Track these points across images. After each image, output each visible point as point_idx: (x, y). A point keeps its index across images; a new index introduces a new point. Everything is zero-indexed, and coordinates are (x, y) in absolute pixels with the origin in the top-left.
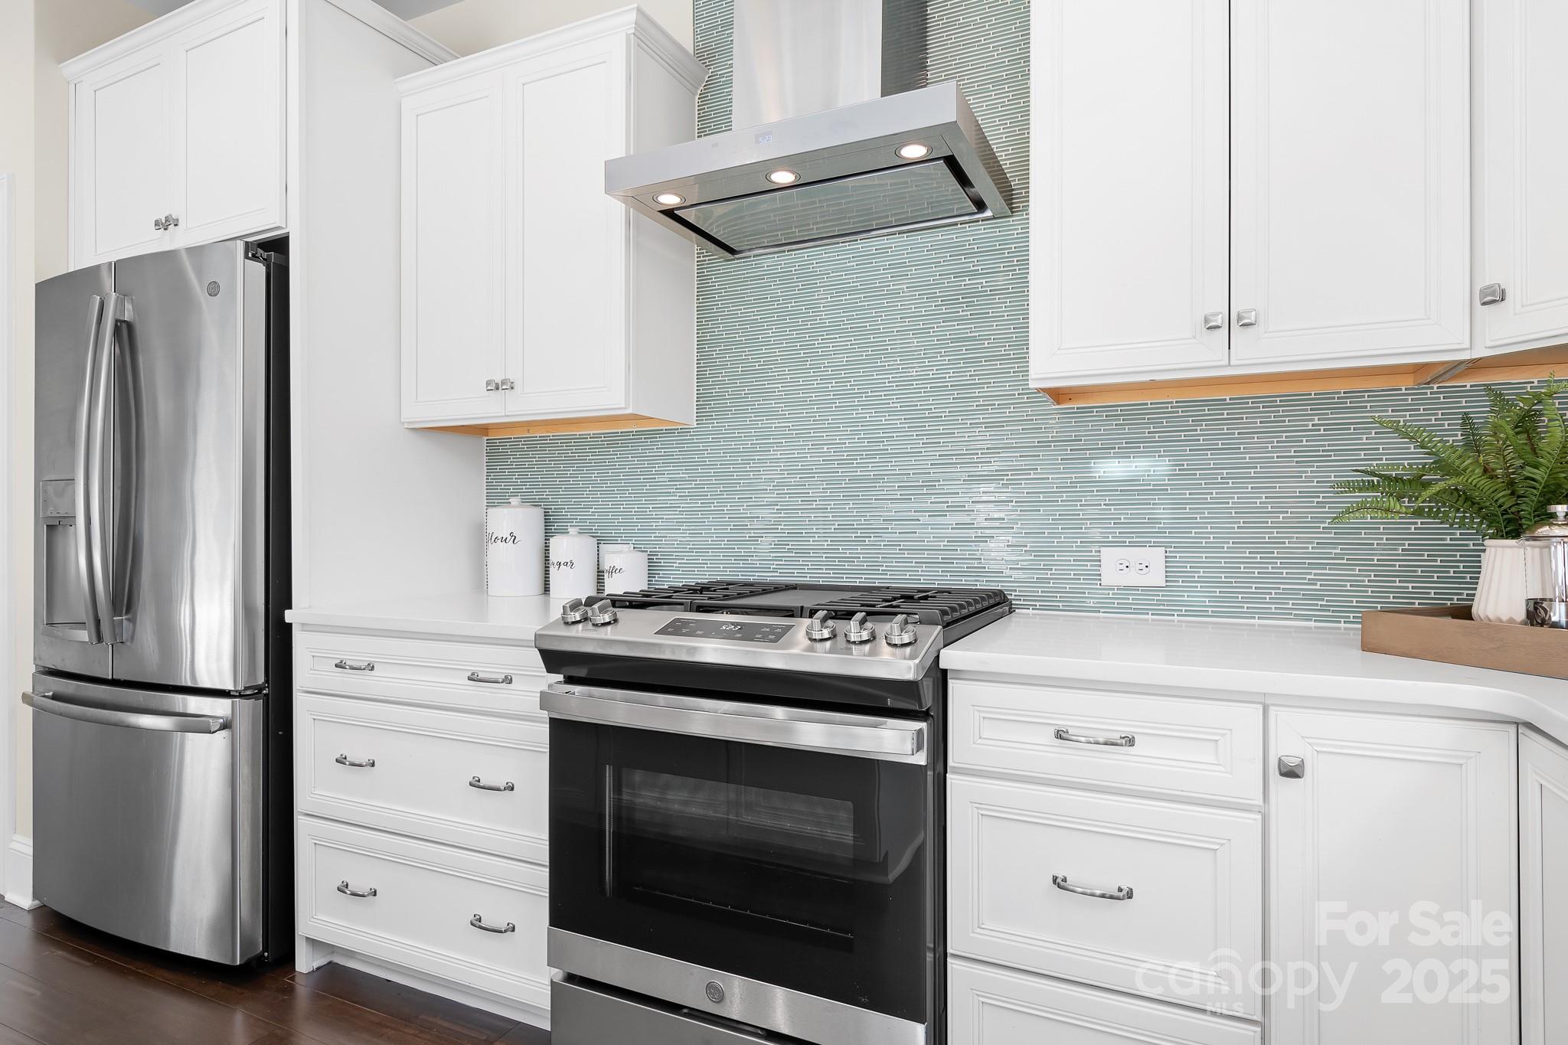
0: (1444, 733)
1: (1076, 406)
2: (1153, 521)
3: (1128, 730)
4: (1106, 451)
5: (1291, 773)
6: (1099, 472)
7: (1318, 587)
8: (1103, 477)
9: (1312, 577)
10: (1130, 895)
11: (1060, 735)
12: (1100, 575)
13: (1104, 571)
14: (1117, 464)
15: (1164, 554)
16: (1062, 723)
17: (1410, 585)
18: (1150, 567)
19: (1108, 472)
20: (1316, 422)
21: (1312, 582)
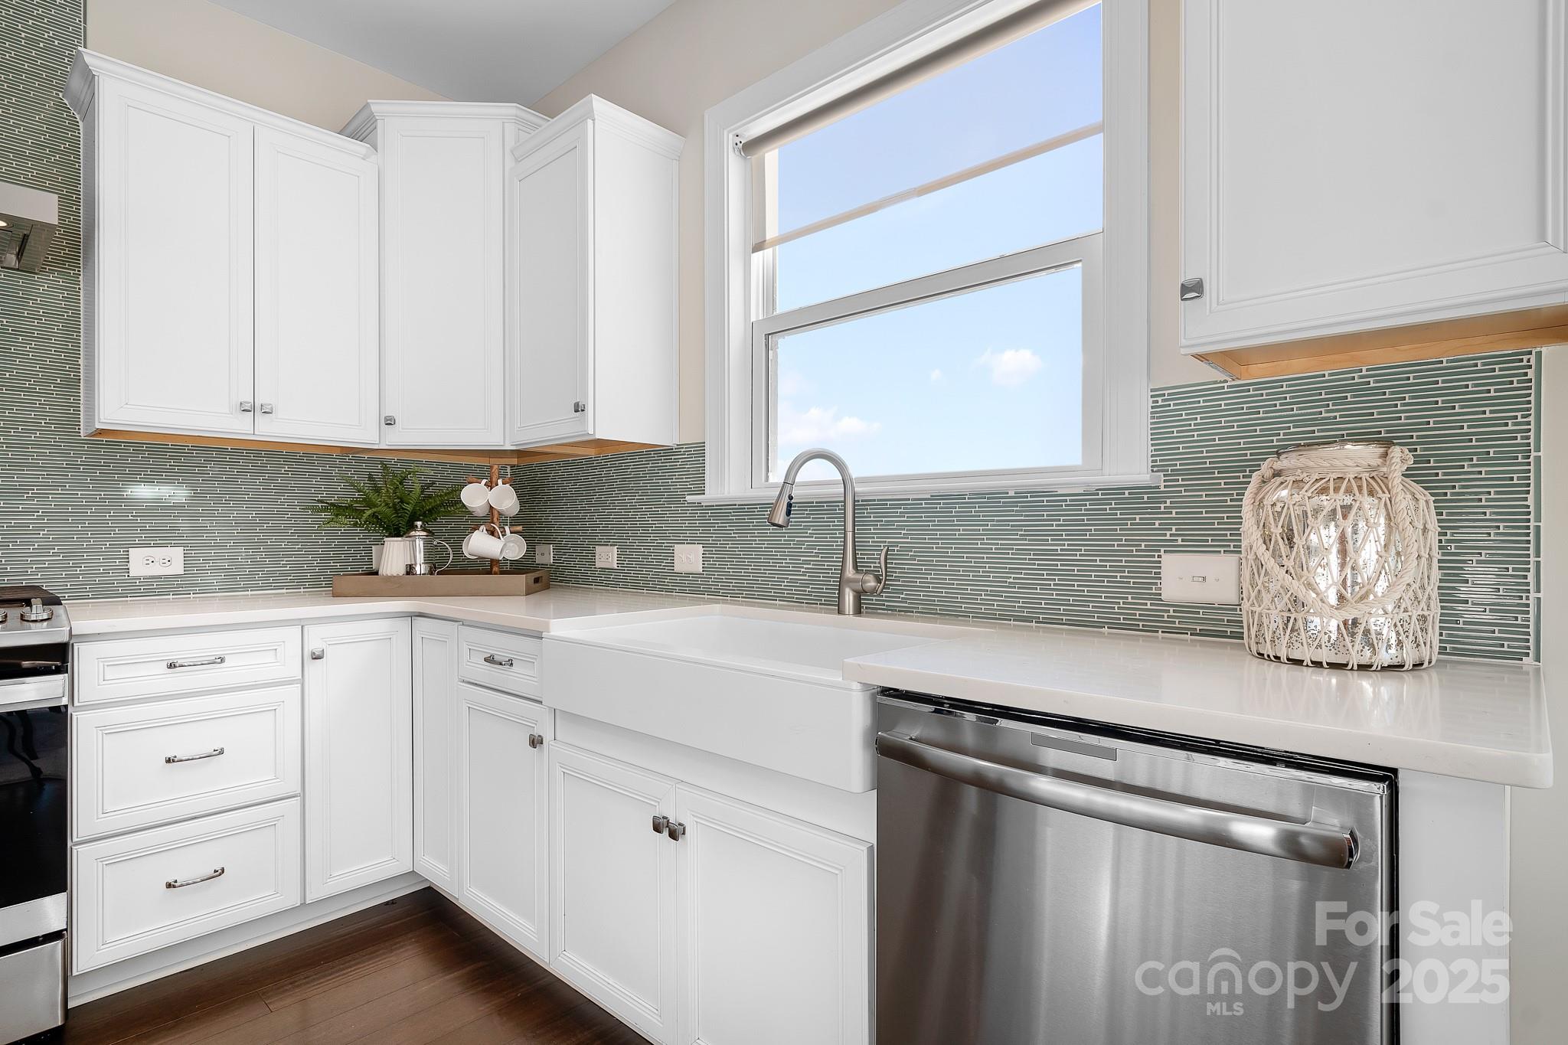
0: (383, 625)
1: (104, 440)
2: (173, 529)
3: (220, 653)
4: (134, 478)
5: (316, 657)
6: (126, 491)
7: (288, 568)
8: (130, 495)
9: (284, 562)
10: (222, 752)
11: (171, 666)
12: (128, 569)
13: (131, 565)
14: (143, 486)
15: (183, 552)
16: (172, 658)
17: (338, 564)
18: (173, 561)
19: (134, 492)
20: (287, 469)
21: (285, 566)
